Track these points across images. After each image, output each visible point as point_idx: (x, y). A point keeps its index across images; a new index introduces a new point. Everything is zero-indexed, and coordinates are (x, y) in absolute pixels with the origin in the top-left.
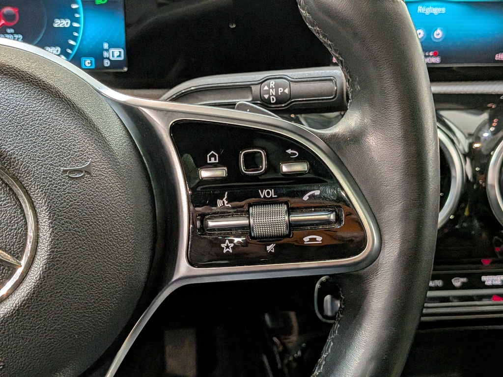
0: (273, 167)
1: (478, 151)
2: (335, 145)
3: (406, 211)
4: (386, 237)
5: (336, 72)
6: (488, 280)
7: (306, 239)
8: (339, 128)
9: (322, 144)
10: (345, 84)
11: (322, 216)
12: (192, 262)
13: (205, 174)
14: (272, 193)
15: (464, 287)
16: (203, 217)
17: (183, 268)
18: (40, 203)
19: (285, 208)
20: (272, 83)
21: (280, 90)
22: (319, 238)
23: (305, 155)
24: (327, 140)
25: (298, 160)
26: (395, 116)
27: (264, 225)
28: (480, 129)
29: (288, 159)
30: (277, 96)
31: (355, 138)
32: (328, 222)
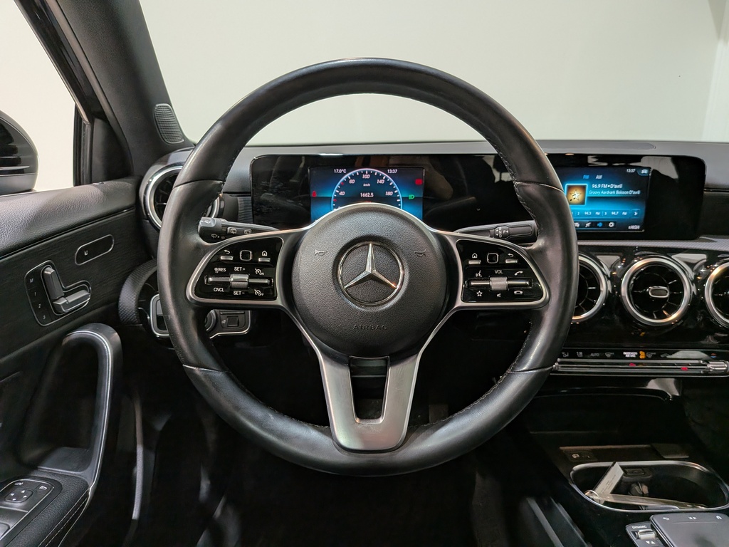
0: (502, 260)
1: (616, 275)
2: (532, 254)
3: (562, 282)
4: (552, 293)
5: (533, 223)
6: (627, 354)
7: (515, 292)
8: (535, 246)
9: (525, 253)
10: (537, 228)
11: (523, 282)
12: (464, 300)
13: (471, 263)
14: (501, 271)
15: (612, 358)
16: (469, 282)
17: (459, 303)
18: (406, 264)
19: (506, 278)
20: (500, 228)
21: (504, 232)
22: (521, 292)
23: (516, 256)
24: (527, 251)
25: (514, 258)
26: (559, 246)
27: (496, 285)
28: (617, 263)
29: (509, 258)
30: (502, 234)
31: (541, 251)
32: (526, 285)
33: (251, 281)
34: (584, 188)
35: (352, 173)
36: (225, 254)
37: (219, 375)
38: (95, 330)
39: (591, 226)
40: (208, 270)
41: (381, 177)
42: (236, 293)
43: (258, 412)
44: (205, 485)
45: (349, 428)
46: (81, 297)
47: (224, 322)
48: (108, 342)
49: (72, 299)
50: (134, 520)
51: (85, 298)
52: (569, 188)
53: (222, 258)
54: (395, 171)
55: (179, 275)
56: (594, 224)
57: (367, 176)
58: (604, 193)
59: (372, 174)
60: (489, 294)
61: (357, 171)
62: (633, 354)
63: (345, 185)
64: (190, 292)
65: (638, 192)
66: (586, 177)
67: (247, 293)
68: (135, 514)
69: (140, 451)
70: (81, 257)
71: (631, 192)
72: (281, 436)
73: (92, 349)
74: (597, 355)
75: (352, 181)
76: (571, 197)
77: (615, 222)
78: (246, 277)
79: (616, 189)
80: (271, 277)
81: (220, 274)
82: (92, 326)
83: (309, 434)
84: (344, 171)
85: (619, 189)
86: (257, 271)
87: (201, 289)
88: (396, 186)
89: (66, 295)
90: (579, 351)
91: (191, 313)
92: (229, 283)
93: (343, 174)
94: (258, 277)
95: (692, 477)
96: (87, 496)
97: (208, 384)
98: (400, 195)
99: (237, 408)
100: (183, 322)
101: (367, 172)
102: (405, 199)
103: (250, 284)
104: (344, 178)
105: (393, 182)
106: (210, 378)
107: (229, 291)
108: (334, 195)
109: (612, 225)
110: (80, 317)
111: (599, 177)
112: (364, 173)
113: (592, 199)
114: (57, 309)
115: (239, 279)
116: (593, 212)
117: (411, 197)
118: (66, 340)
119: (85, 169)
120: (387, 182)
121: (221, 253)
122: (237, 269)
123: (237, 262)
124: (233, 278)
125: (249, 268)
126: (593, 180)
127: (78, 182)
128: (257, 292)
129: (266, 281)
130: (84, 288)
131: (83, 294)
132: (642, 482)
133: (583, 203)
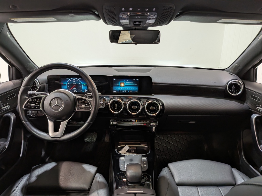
0: (85, 102)
4: (93, 108)
6: (133, 121)
7: (86, 108)
12: (77, 109)
13: (79, 102)
16: (78, 106)
19: (85, 105)
24: (90, 100)
32: (88, 107)
33: (35, 105)
34: (124, 83)
35: (71, 79)
36: (31, 100)
37: (28, 123)
38: (10, 114)
39: (126, 91)
40: (27, 103)
41: (77, 80)
42: (32, 108)
43: (35, 130)
44: (43, 153)
45: (52, 133)
46: (7, 107)
47: (39, 112)
48: (12, 116)
49: (5, 107)
50: (20, 157)
51: (9, 107)
52: (121, 83)
53: (30, 101)
54: (81, 79)
55: (21, 104)
56: (127, 91)
57: (74, 80)
58: (129, 84)
59: (75, 79)
60: (82, 108)
61: (72, 78)
62: (135, 121)
63: (69, 81)
64: (23, 107)
65: (137, 84)
66: (124, 81)
67: (35, 107)
68: (21, 156)
69: (23, 141)
70: (7, 98)
71: (135, 84)
72: (39, 134)
73: (9, 118)
74: (126, 121)
75: (71, 81)
76: (121, 85)
77: (132, 91)
78: (34, 104)
79: (131, 83)
80: (39, 104)
81: (29, 104)
82: (10, 113)
83: (45, 134)
84: (69, 78)
85: (132, 83)
86: (37, 103)
87: (25, 107)
88: (81, 82)
89: (4, 107)
90: (123, 120)
91: (24, 111)
92: (31, 106)
93: (69, 79)
94: (37, 104)
95: (145, 149)
96: (6, 147)
97: (26, 124)
98: (82, 84)
99: (31, 129)
100: (22, 113)
101: (74, 79)
102: (83, 85)
103: (35, 106)
104: (69, 80)
105: (80, 81)
106: (26, 123)
107: (31, 107)
108: (67, 84)
109: (131, 91)
110: (7, 111)
111: (127, 81)
112: (73, 79)
113: (126, 85)
114: (2, 109)
115: (33, 105)
116: (127, 88)
117: (85, 84)
118: (4, 116)
119: (11, 77)
120: (79, 81)
121: (30, 100)
122: (33, 103)
123: (33, 102)
124: (32, 105)
125: (35, 103)
126: (126, 81)
127: (10, 80)
128: (36, 107)
129: (38, 105)
130: (9, 105)
131: (8, 106)
132: (133, 150)
133: (124, 86)
